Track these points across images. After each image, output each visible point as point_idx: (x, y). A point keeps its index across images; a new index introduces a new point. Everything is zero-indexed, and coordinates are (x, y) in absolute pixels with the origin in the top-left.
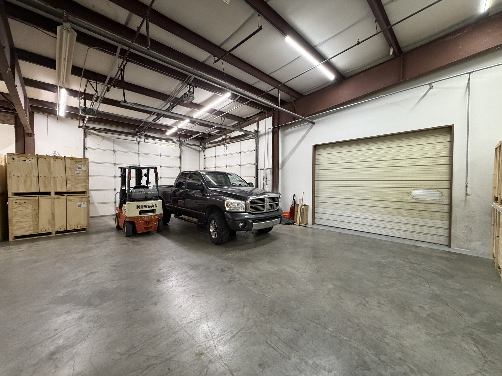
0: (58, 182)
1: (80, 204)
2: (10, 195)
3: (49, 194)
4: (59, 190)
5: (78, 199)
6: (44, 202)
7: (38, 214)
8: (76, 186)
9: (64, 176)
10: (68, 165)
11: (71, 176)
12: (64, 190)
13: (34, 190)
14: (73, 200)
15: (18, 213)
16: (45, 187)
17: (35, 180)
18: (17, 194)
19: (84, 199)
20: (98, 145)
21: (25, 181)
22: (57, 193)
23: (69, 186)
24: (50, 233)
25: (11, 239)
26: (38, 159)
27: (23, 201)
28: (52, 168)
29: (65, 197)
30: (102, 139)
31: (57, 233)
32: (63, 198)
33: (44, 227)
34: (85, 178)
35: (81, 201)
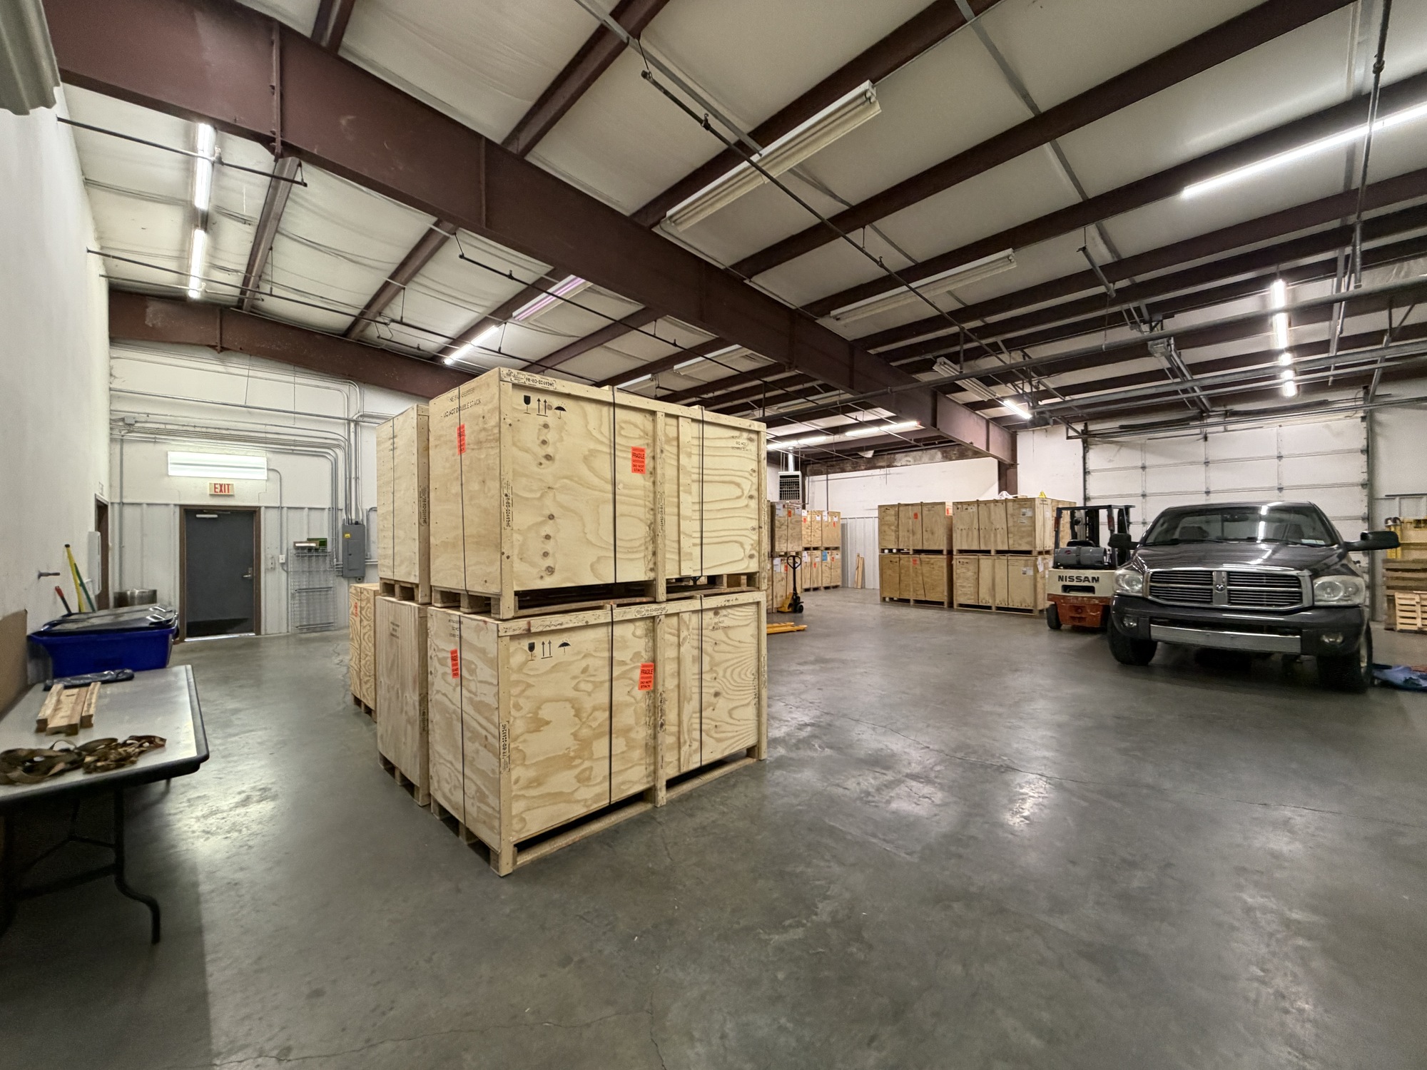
0: (999, 535)
1: (1025, 569)
2: (955, 553)
3: (988, 552)
4: (1000, 548)
5: (1023, 562)
6: (985, 562)
7: (978, 579)
8: (1020, 542)
9: (1005, 527)
10: (1010, 510)
11: (1014, 526)
12: (1006, 548)
13: (975, 547)
14: (1016, 564)
15: (962, 575)
16: (986, 545)
17: (976, 533)
18: (961, 552)
19: (1029, 562)
20: (1110, 461)
21: (968, 535)
22: (999, 552)
23: (1011, 542)
24: (989, 608)
25: (955, 606)
26: (978, 506)
27: (966, 561)
28: (993, 517)
29: (1005, 558)
30: (1118, 447)
31: (998, 608)
32: (1004, 558)
33: (985, 599)
34: (1030, 529)
35: (1026, 566)
